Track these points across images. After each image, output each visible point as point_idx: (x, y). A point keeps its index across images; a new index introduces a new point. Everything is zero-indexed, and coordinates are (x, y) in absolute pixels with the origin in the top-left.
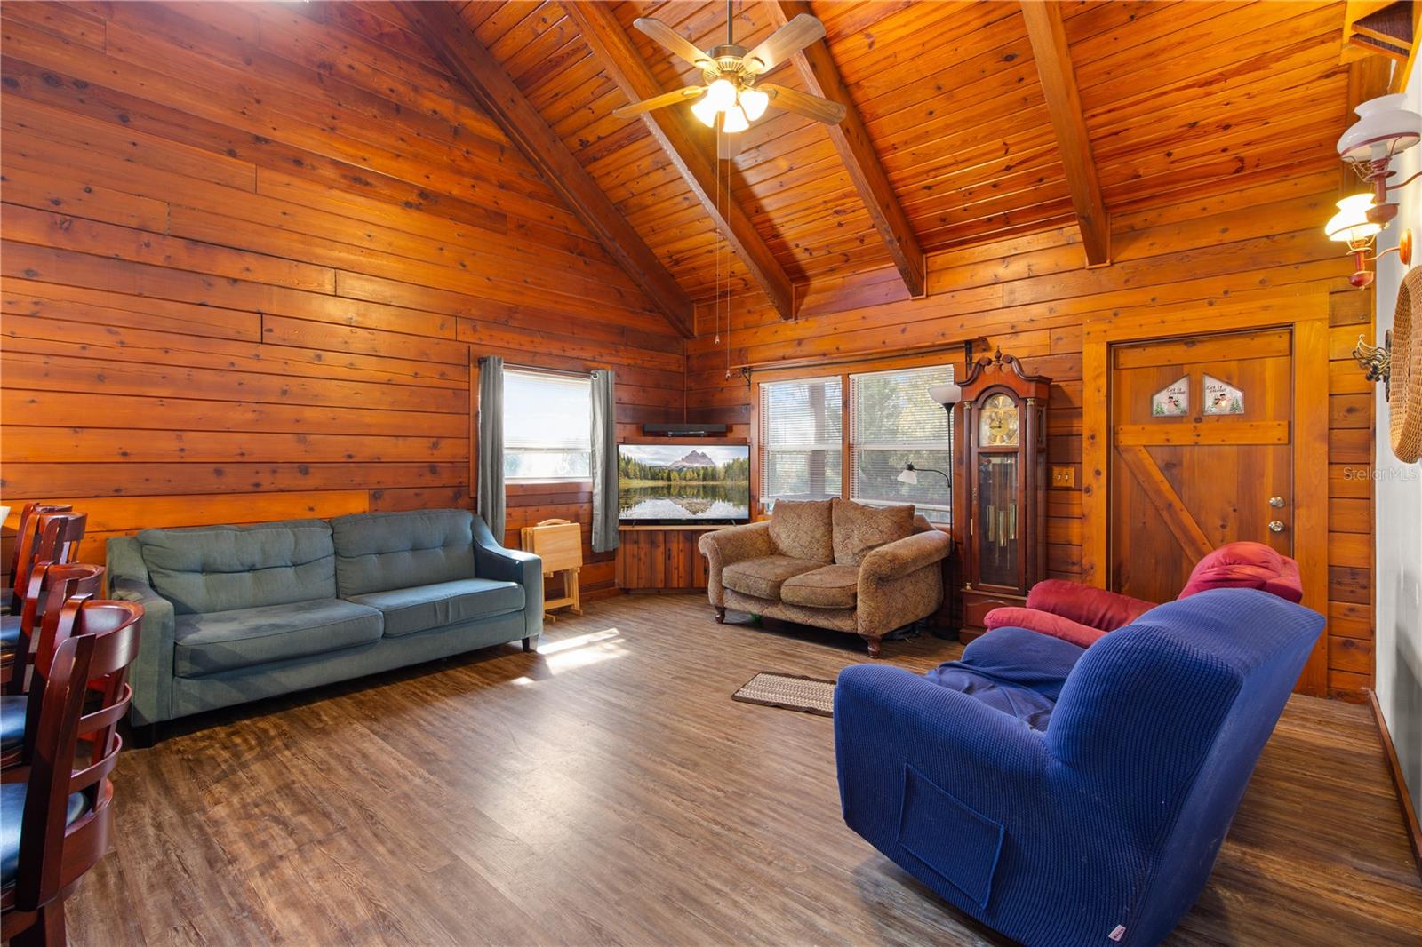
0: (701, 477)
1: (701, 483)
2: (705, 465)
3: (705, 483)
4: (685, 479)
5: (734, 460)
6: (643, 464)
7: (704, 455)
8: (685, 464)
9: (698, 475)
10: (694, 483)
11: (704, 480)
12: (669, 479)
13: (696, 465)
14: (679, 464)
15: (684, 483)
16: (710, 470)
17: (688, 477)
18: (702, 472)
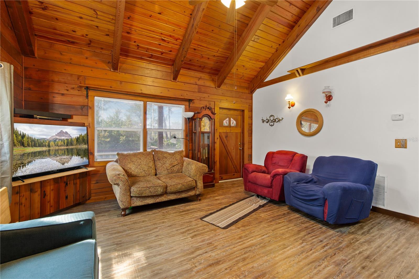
0: (66, 144)
1: (66, 147)
2: (67, 138)
3: (67, 147)
4: (58, 146)
5: (80, 135)
6: (33, 137)
7: (66, 133)
8: (58, 137)
9: (64, 143)
10: (63, 148)
11: (67, 145)
12: (49, 146)
13: (63, 138)
14: (54, 137)
15: (57, 148)
16: (70, 140)
17: (59, 144)
18: (66, 142)
